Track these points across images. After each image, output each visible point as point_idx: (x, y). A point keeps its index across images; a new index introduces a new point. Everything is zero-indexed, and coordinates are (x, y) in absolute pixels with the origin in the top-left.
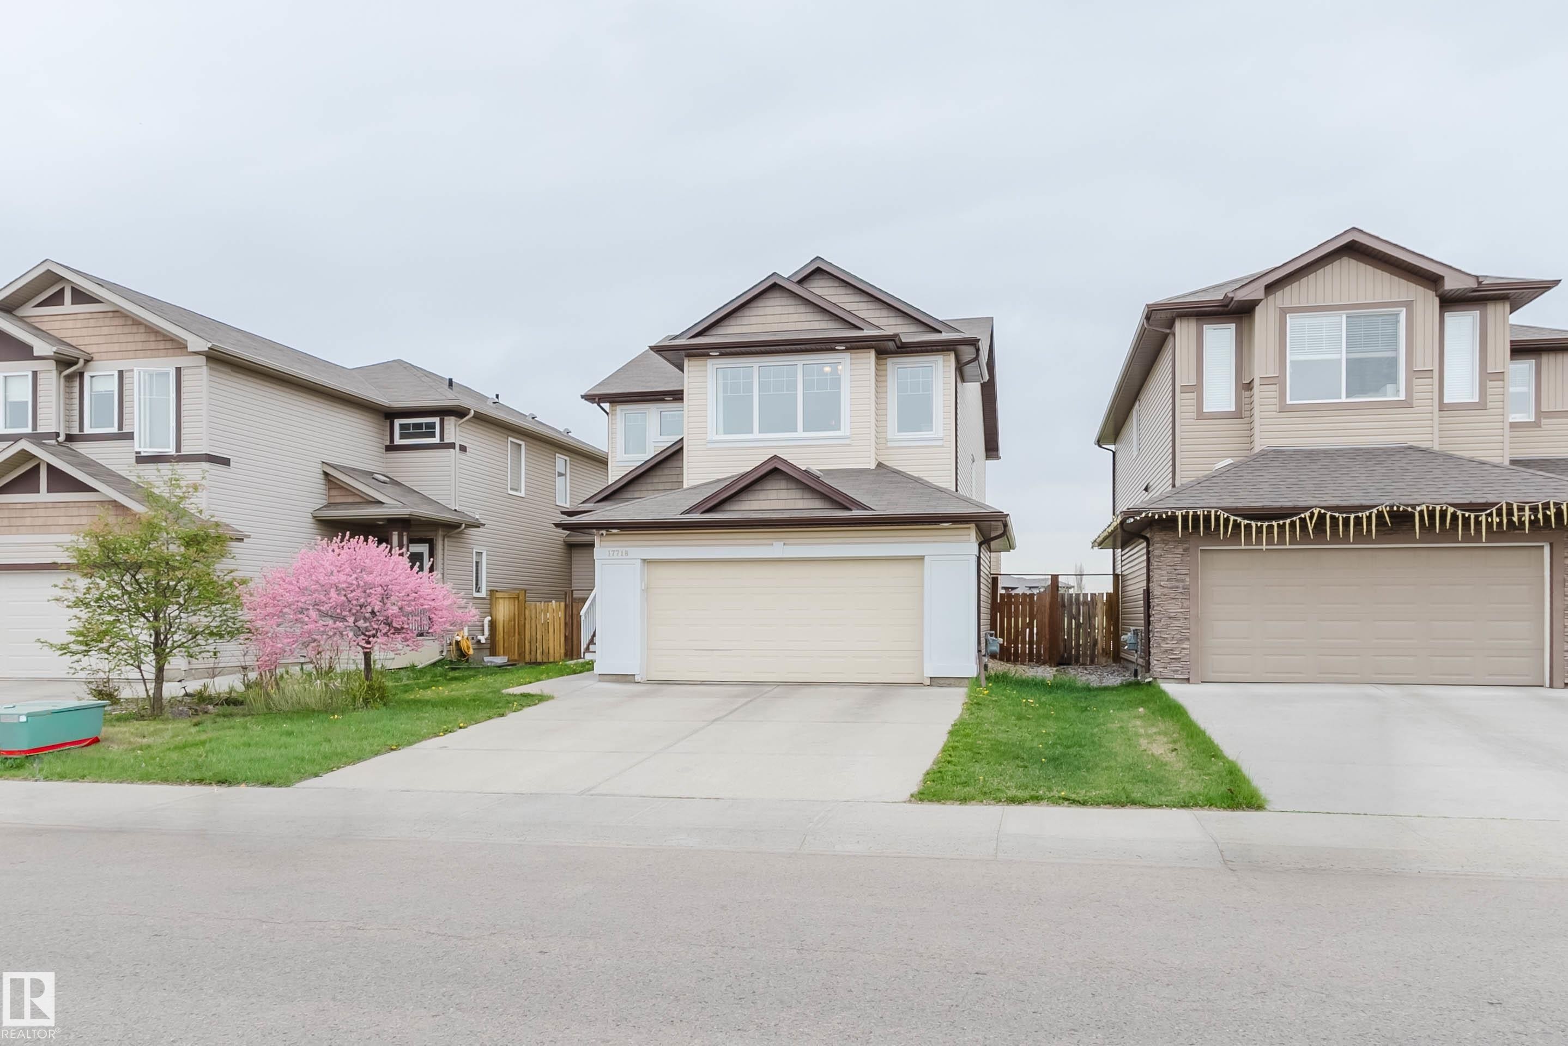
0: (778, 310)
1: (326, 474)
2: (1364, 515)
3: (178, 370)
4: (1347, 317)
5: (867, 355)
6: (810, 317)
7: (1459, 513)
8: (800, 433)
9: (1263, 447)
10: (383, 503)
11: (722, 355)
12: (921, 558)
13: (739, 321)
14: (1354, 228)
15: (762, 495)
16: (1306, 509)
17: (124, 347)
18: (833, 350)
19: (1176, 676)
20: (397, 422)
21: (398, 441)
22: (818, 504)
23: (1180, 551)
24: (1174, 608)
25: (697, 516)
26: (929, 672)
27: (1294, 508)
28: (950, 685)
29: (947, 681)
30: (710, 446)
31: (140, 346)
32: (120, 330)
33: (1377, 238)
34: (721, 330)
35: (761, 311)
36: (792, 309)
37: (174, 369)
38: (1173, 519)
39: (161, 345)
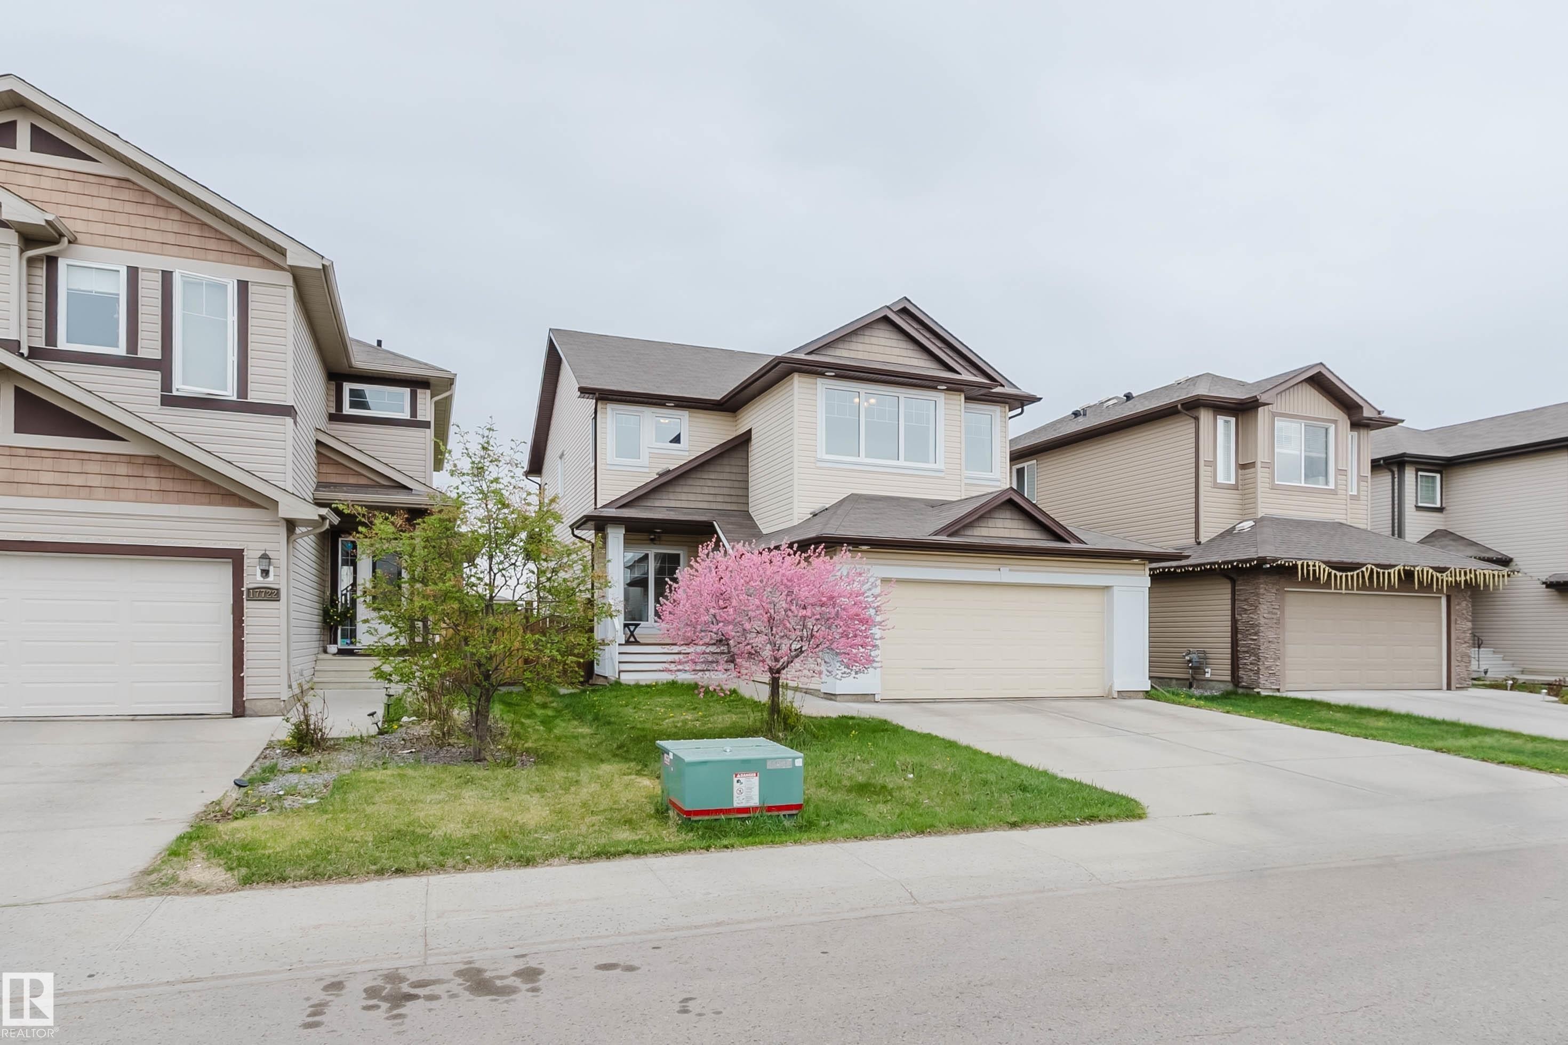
1: (320, 445)
2: (1392, 571)
4: (1305, 426)
5: (957, 397)
8: (902, 462)
9: (1263, 514)
10: (410, 489)
11: (837, 376)
12: (1107, 588)
14: (1321, 364)
15: (991, 523)
18: (935, 388)
19: (1273, 687)
21: (347, 410)
24: (1271, 635)
25: (943, 538)
26: (1118, 687)
28: (1130, 698)
29: (1128, 694)
30: (819, 464)
33: (1332, 373)
35: (866, 339)
38: (1296, 566)
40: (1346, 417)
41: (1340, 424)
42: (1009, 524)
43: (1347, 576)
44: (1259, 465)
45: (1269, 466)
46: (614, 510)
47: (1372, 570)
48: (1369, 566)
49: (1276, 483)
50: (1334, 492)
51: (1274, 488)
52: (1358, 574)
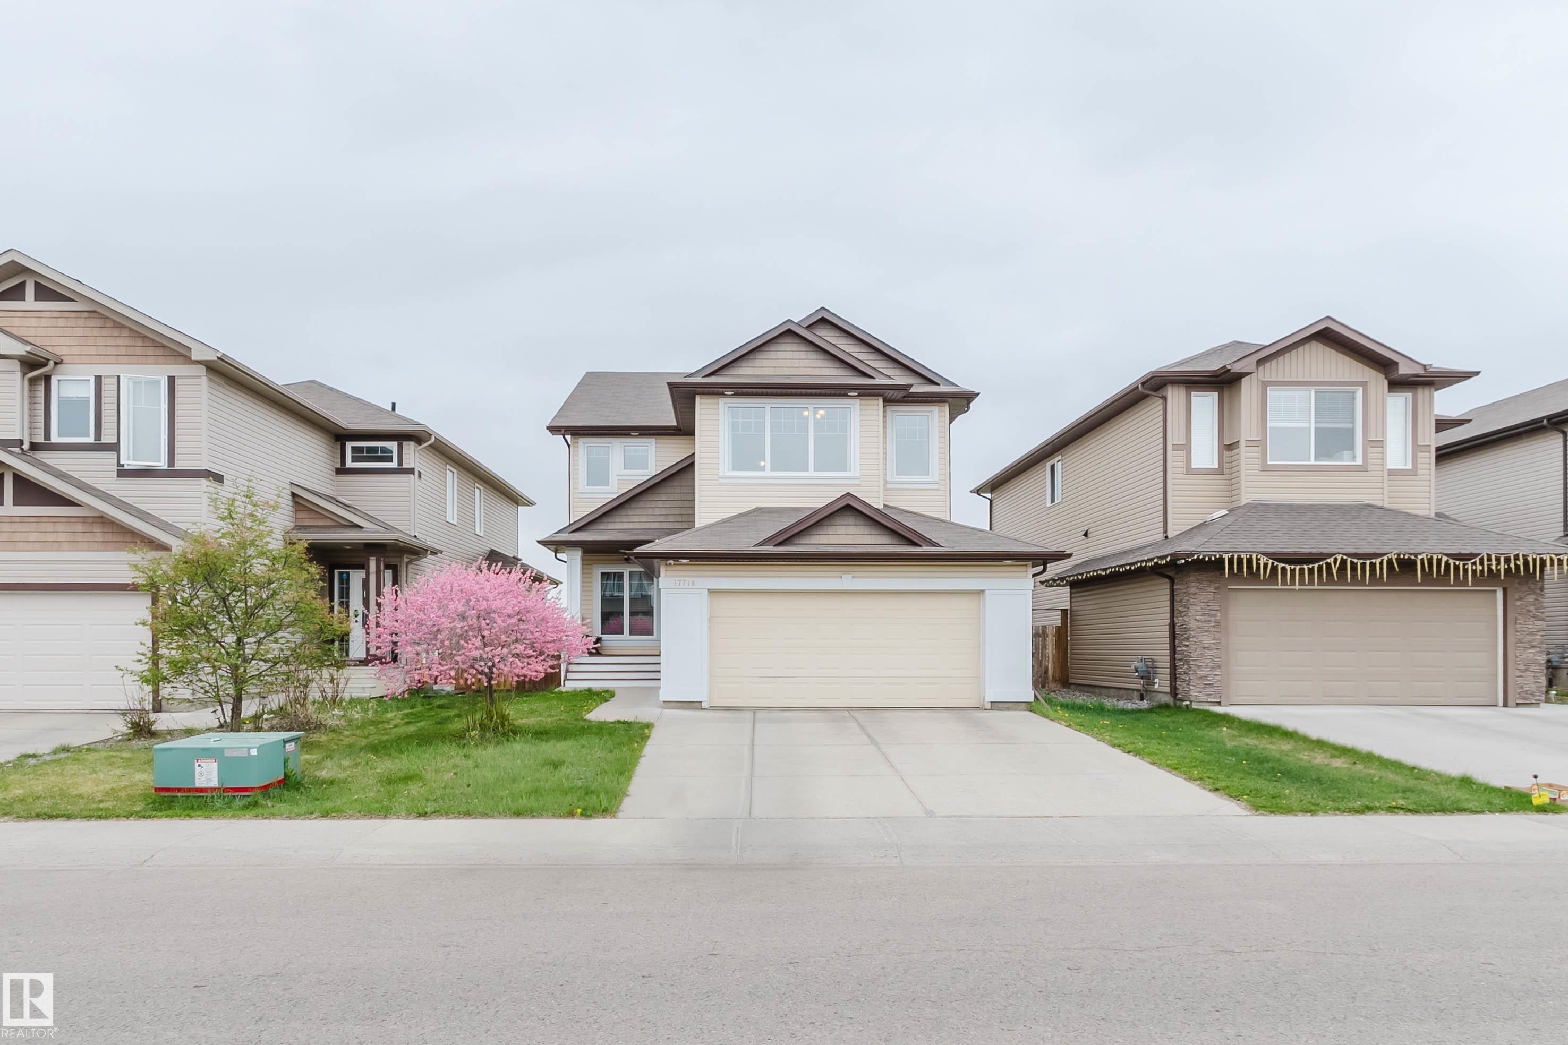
0: (790, 355)
1: (294, 495)
2: (1378, 561)
3: (172, 380)
4: (1316, 392)
5: (875, 402)
6: (821, 363)
7: (1451, 561)
8: (811, 473)
9: (1248, 501)
10: (362, 528)
11: (736, 395)
12: (982, 592)
13: (750, 364)
14: (1328, 317)
15: (830, 530)
16: (1330, 555)
17: (102, 351)
18: (846, 395)
19: (1209, 700)
20: (349, 445)
21: (349, 464)
22: (885, 539)
23: (1212, 589)
24: (1207, 640)
25: (770, 549)
26: (990, 697)
27: (1321, 554)
28: (1008, 709)
29: (1006, 706)
30: (722, 481)
31: (123, 351)
32: (96, 332)
33: (1347, 327)
34: (734, 371)
35: (772, 355)
36: (802, 355)
37: (166, 378)
38: (1221, 561)
39: (150, 351)
40: (1381, 377)
41: (1372, 388)
42: (852, 530)
43: (1302, 570)
44: (1242, 444)
45: (1260, 444)
46: (567, 534)
47: (1343, 562)
48: (1339, 557)
49: (1269, 463)
50: (1363, 468)
51: (1265, 468)
52: (1320, 568)
